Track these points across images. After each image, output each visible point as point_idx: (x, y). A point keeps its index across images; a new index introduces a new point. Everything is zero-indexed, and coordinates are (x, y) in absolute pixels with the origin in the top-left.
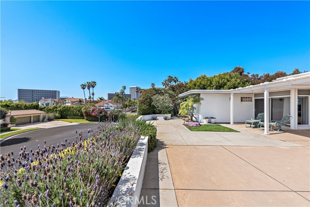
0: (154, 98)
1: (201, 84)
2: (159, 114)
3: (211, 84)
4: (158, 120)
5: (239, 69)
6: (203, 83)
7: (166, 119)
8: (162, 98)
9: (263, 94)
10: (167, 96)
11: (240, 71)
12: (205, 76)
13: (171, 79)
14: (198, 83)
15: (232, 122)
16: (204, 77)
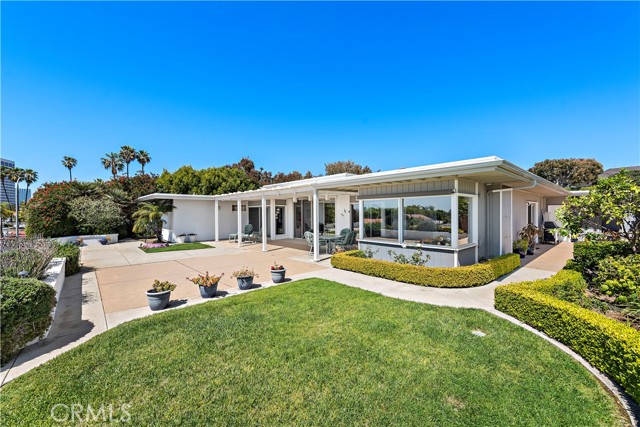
0: (74, 203)
1: (181, 181)
2: (88, 234)
3: (199, 182)
4: (86, 245)
5: (247, 162)
6: (185, 180)
7: (104, 242)
8: (95, 203)
9: (260, 202)
10: (108, 200)
11: (248, 165)
12: (191, 168)
13: (129, 155)
14: (177, 181)
15: (217, 238)
16: (187, 171)
